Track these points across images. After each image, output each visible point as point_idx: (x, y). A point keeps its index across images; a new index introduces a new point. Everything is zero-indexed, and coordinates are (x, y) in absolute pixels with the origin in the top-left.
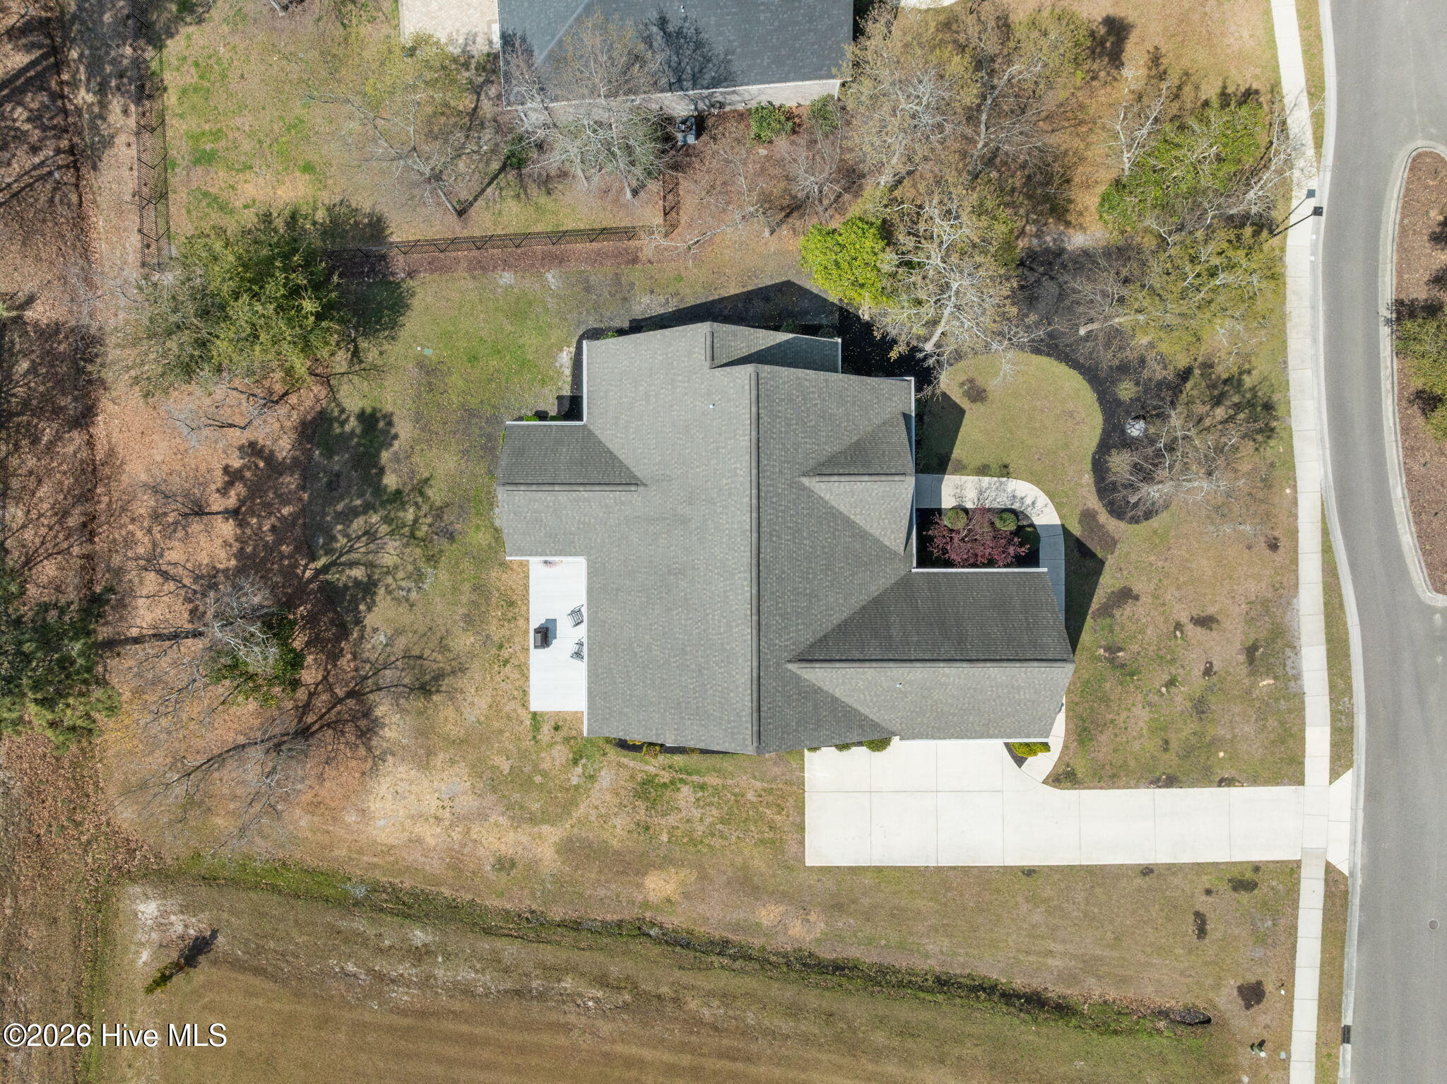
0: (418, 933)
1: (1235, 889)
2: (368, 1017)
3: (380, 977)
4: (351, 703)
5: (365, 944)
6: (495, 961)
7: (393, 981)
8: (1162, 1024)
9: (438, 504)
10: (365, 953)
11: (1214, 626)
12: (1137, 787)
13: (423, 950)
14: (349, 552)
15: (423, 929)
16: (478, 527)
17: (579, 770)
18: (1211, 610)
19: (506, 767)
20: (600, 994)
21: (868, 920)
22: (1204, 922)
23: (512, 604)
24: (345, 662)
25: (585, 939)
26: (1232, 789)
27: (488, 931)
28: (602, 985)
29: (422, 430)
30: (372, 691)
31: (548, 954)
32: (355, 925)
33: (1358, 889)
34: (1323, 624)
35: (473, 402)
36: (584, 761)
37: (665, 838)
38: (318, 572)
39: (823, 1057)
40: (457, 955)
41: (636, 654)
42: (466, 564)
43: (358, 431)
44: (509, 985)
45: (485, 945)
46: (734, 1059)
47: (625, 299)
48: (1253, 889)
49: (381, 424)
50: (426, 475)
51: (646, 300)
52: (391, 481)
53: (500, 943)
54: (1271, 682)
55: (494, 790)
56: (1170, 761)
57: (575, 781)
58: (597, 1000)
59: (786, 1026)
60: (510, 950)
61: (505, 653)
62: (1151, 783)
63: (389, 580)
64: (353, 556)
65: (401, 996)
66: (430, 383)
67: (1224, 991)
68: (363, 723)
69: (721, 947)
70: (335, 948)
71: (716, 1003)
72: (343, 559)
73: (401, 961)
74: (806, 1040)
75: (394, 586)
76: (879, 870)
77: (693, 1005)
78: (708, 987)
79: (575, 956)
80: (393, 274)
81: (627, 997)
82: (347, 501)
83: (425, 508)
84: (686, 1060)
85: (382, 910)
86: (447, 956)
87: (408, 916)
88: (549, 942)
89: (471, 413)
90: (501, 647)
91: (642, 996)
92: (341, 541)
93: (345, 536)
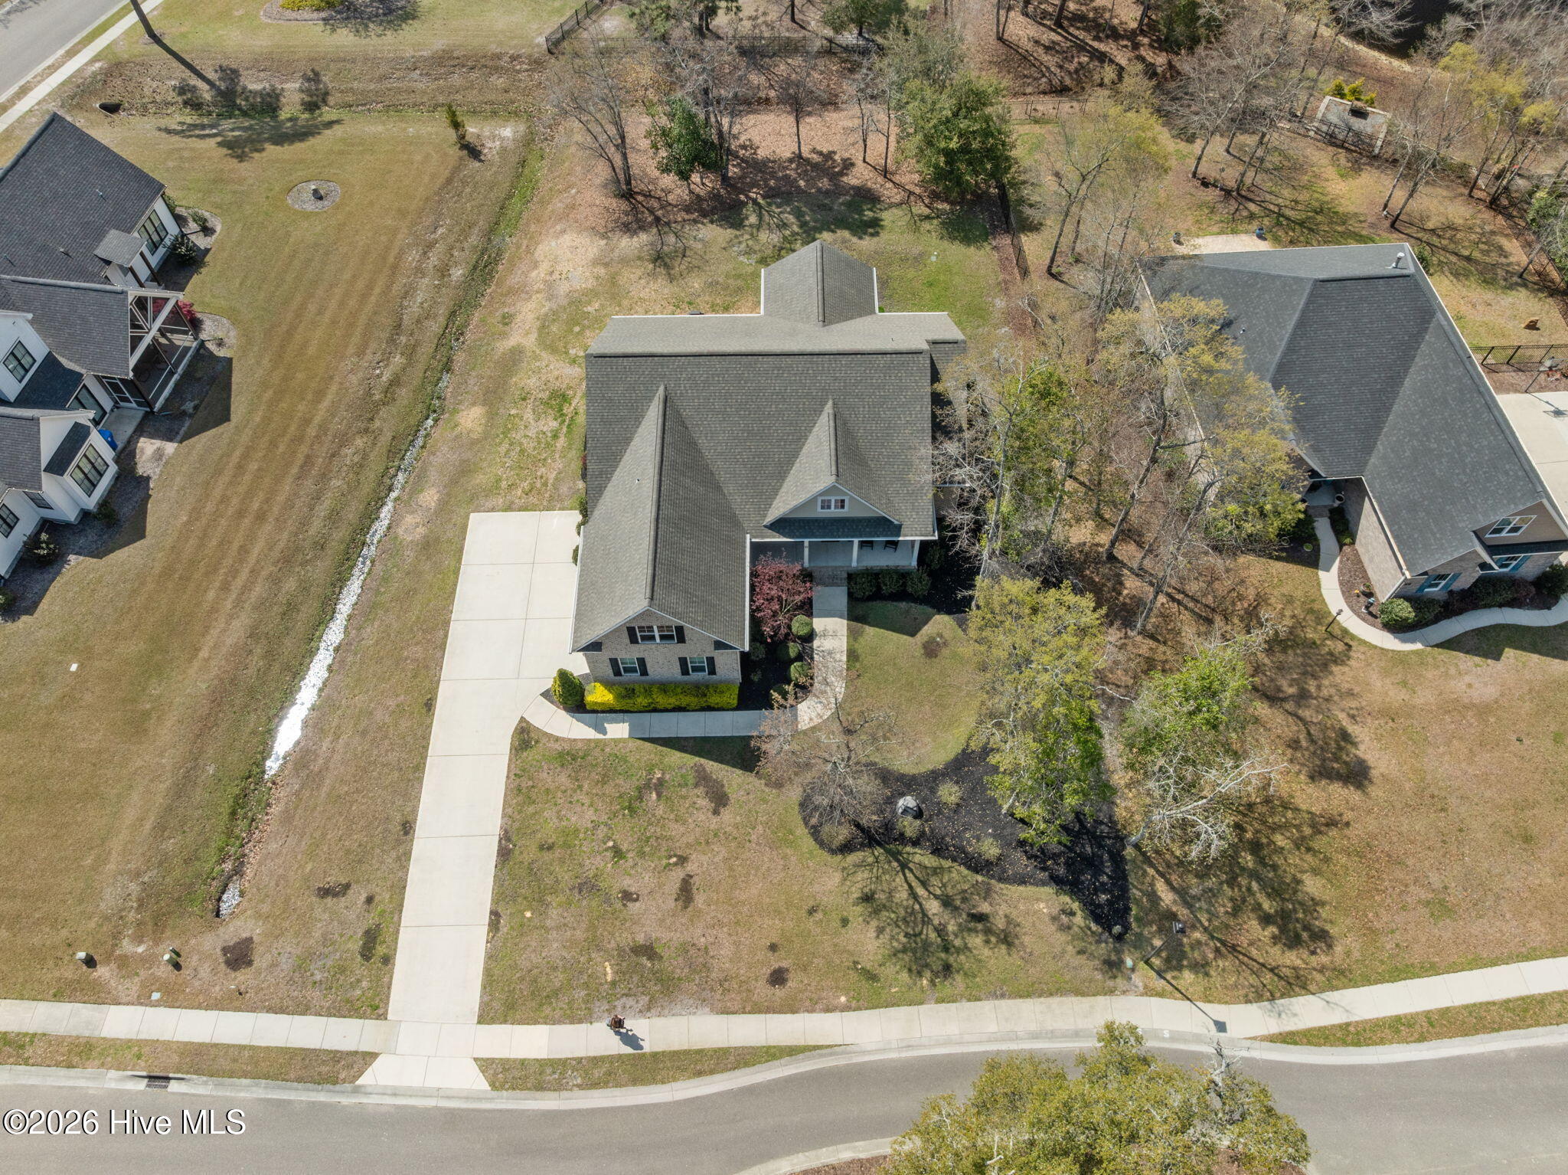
0: (460, 272)
1: (367, 932)
2: (400, 236)
3: (431, 245)
4: (650, 219)
5: (458, 241)
6: (428, 315)
7: (425, 253)
8: (228, 866)
10: (451, 239)
11: (680, 903)
12: (504, 815)
13: (446, 273)
14: (770, 215)
15: (463, 275)
18: (700, 900)
19: (589, 309)
20: (384, 378)
22: (336, 895)
24: (681, 216)
25: (433, 374)
26: (486, 928)
27: (453, 314)
28: (392, 382)
30: (659, 230)
31: (426, 350)
32: (473, 237)
33: (336, 1099)
34: (676, 1047)
37: (513, 412)
38: (755, 201)
39: (285, 535)
40: (438, 293)
43: (865, 218)
44: (406, 322)
45: (442, 312)
46: (302, 467)
48: (363, 956)
49: (871, 230)
52: (825, 237)
53: (441, 320)
54: (609, 978)
55: (571, 303)
56: (528, 851)
58: (379, 376)
59: (323, 509)
60: (435, 327)
62: (506, 831)
63: (746, 237)
64: (767, 218)
65: (412, 257)
66: (908, 259)
67: (251, 923)
68: (634, 227)
70: (458, 223)
71: (356, 459)
72: (764, 213)
73: (440, 259)
74: (304, 524)
75: (742, 239)
76: (457, 572)
77: (359, 442)
79: (420, 367)
80: (994, 238)
81: (377, 397)
82: (809, 213)
84: (312, 431)
85: (482, 253)
86: (438, 287)
87: (475, 268)
88: (436, 351)
91: (377, 406)
92: (778, 210)
93: (781, 213)
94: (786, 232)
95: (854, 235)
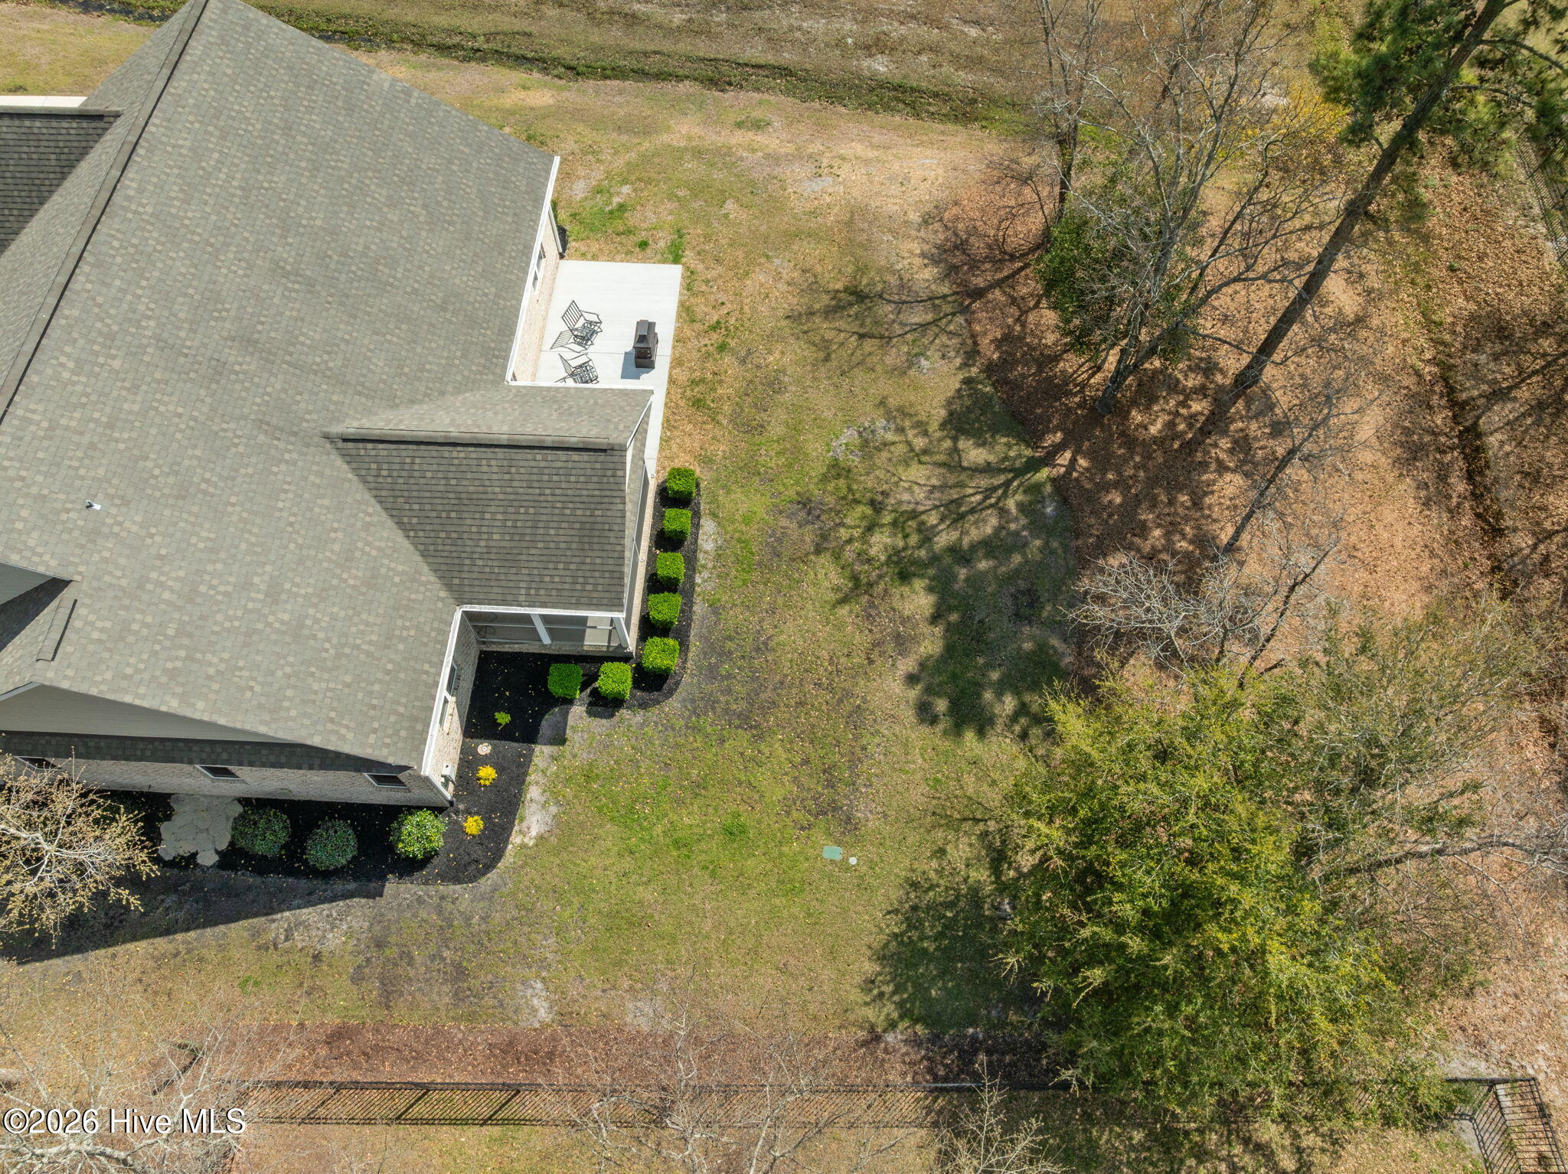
0: (882, 69)
3: (931, 21)
4: (979, 282)
5: (956, 57)
6: (774, 41)
7: (913, 17)
9: (824, 560)
10: (954, 46)
13: (874, 50)
14: (994, 489)
15: (876, 73)
16: (747, 521)
17: (616, 200)
19: (730, 205)
23: (698, 403)
25: (653, 64)
27: (785, 72)
28: (634, 16)
29: (848, 694)
30: (944, 297)
31: (703, 48)
32: (970, 77)
35: (740, 741)
36: (607, 209)
38: (1048, 460)
40: (827, 45)
42: (770, 459)
43: (988, 696)
44: (757, 15)
45: (788, 57)
47: (380, 945)
50: (843, 611)
51: (334, 940)
52: (918, 600)
53: (770, 58)
55: (752, 183)
57: (626, 189)
60: (756, 52)
61: (715, 337)
63: (920, 443)
64: (984, 482)
66: (830, 785)
68: (957, 259)
69: (477, 55)
70: (996, 52)
72: (1001, 479)
73: (903, 40)
75: (910, 433)
78: (497, 16)
79: (667, 46)
80: (915, 1042)
82: (1004, 569)
83: (849, 554)
85: (936, 95)
86: (840, 43)
87: (897, 87)
88: (703, 60)
89: (744, 721)
90: (722, 348)
92: (1011, 504)
93: (1003, 512)
94: (933, 519)
95: (922, 665)
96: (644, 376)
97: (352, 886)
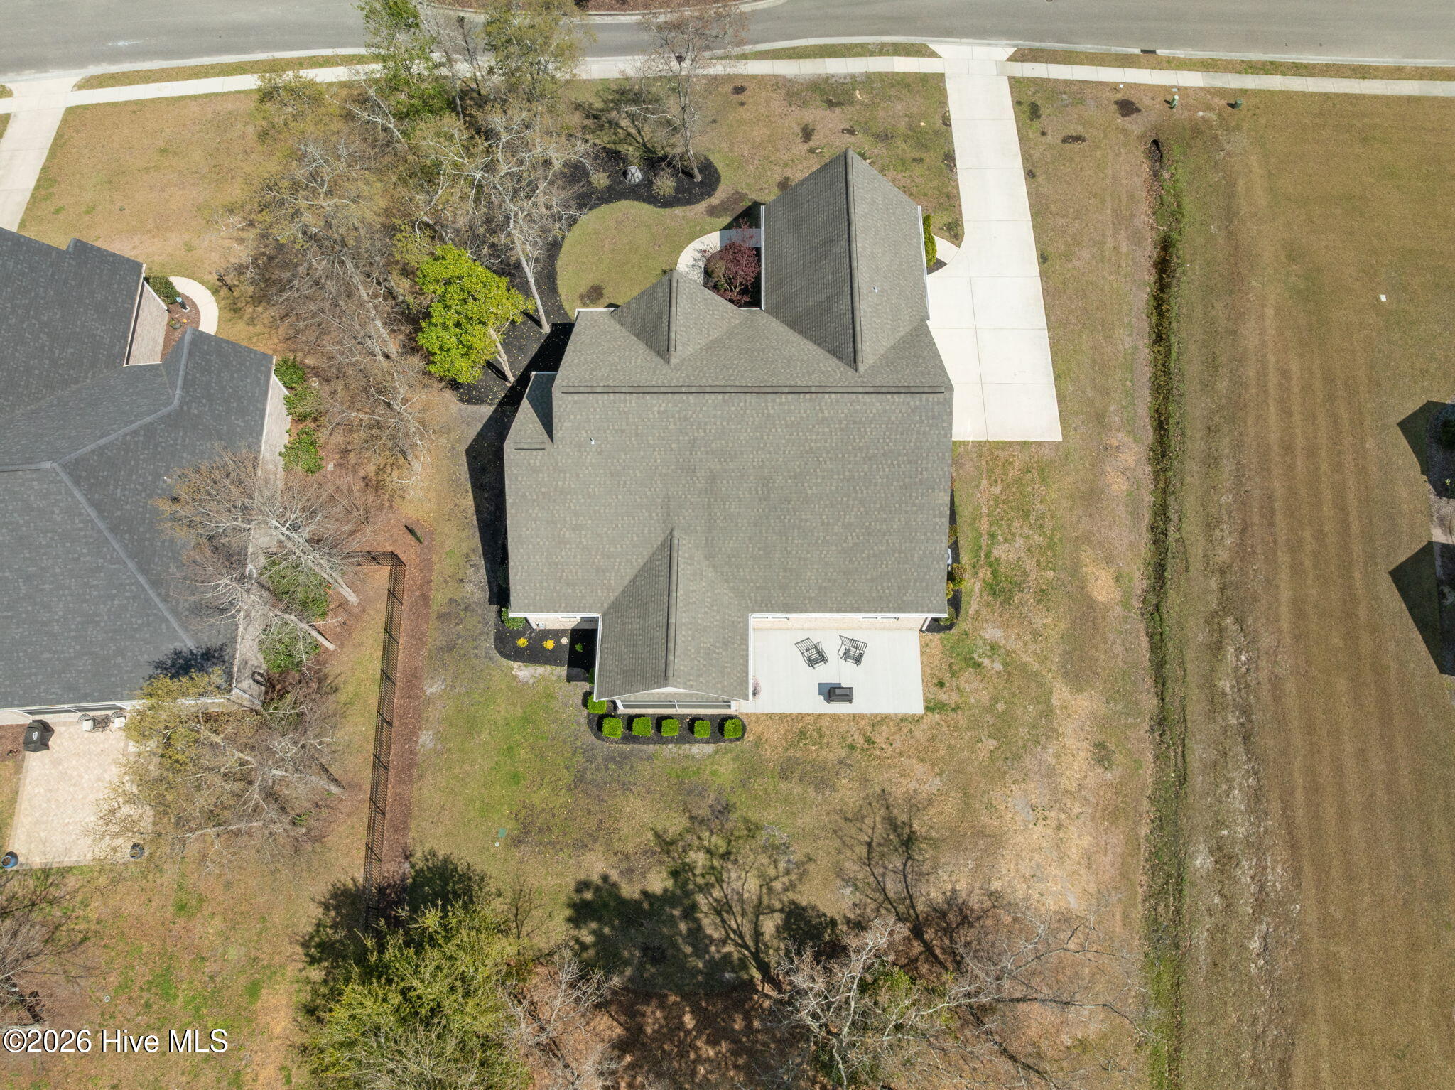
0: (1198, 862)
1: (1039, 117)
2: (1312, 917)
3: (1260, 905)
4: (929, 934)
5: (1223, 929)
6: (1215, 768)
7: (1262, 888)
8: (1166, 175)
9: (683, 822)
10: (1234, 927)
11: (811, 127)
12: (957, 181)
13: (1218, 854)
14: (741, 936)
15: (1193, 856)
16: (713, 773)
17: (986, 661)
18: (797, 129)
19: (991, 744)
20: (1231, 650)
21: (1108, 394)
22: (1071, 137)
23: (802, 734)
25: (1172, 669)
26: (952, 117)
27: (1183, 780)
28: (1220, 648)
29: (595, 840)
30: (913, 907)
31: (1197, 708)
32: (1202, 944)
33: (1027, 43)
34: (807, 60)
35: (567, 778)
36: (975, 656)
37: (1050, 574)
38: (767, 977)
39: (1252, 431)
40: (1216, 813)
41: (855, 545)
42: (758, 786)
43: (594, 925)
44: (1240, 750)
45: (1198, 781)
46: (1272, 512)
47: (466, 609)
48: (1037, 106)
49: (588, 896)
50: (650, 835)
51: (469, 587)
52: (658, 882)
53: (1194, 764)
54: (857, 92)
55: (1017, 758)
56: (932, 158)
57: (998, 666)
58: (1239, 651)
59: (1228, 466)
60: (1199, 753)
61: (860, 742)
62: (952, 171)
63: (778, 885)
64: (747, 929)
65: (1277, 878)
66: (541, 830)
67: (1129, 127)
68: (953, 917)
69: (1158, 534)
70: (1235, 968)
71: (1218, 533)
72: (750, 944)
73: (1237, 882)
74: (1238, 447)
75: (785, 879)
76: (1057, 377)
77: (1225, 555)
78: (1202, 541)
79: (1193, 679)
80: (404, 878)
81: (1229, 621)
82: (680, 940)
83: (691, 838)
84: (1284, 557)
85: (1178, 911)
86: (1220, 824)
87: (1180, 877)
88: (1184, 710)
89: (580, 779)
90: (852, 747)
91: (1225, 606)
92: (729, 948)
93: (724, 942)
94: (717, 893)
95: (614, 885)
96: (822, 698)
97: (495, 590)
